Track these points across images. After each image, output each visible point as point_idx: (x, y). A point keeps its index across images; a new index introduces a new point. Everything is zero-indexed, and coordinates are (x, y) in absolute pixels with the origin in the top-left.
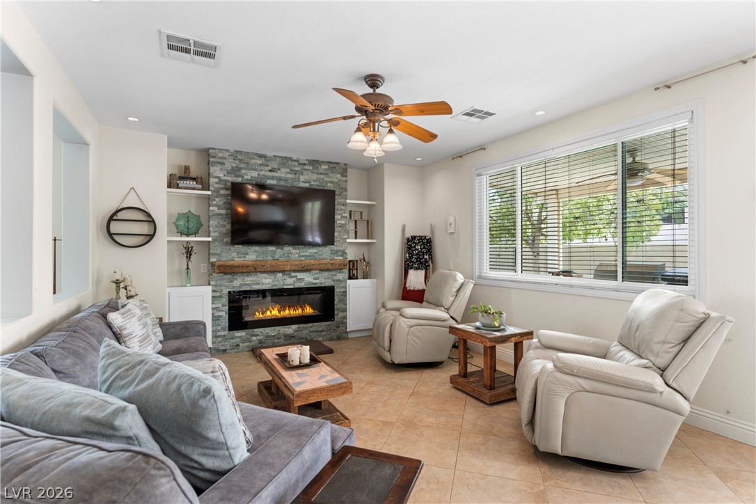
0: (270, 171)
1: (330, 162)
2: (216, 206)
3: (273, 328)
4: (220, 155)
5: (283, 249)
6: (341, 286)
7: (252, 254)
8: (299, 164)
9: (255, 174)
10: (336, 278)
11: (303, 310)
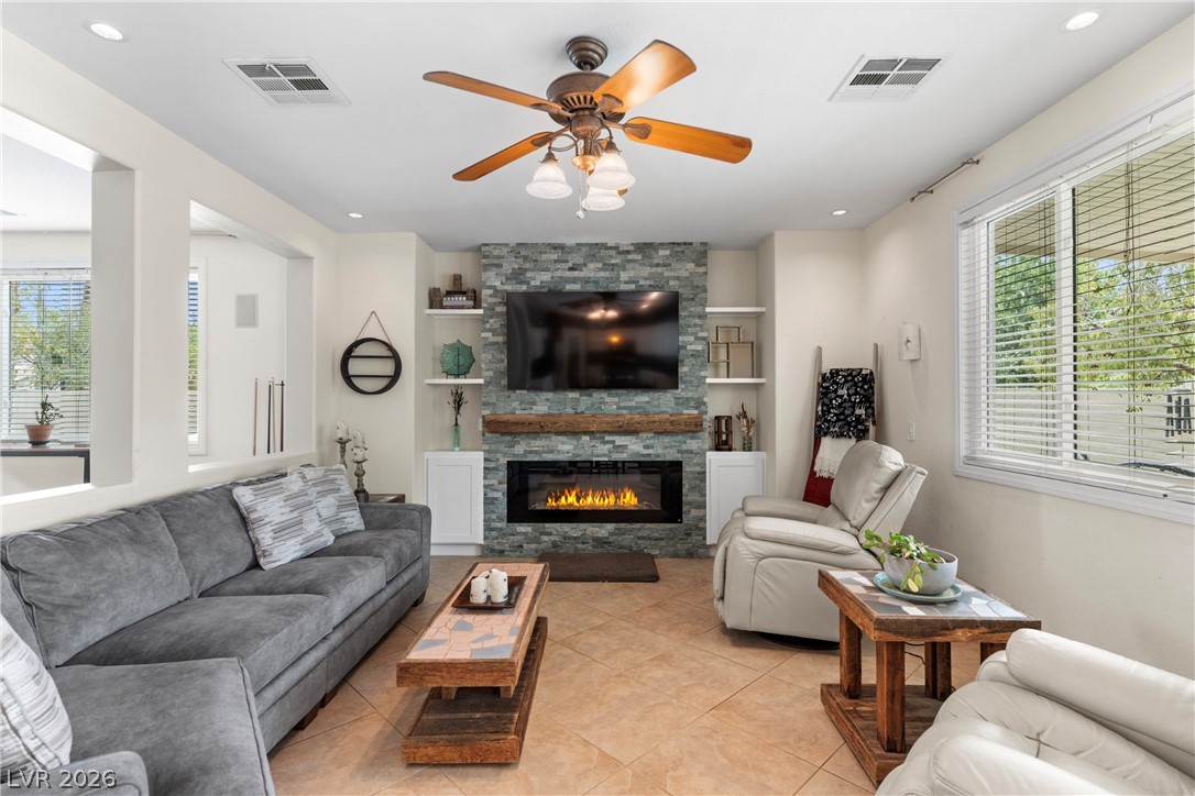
0: (571, 269)
1: (673, 244)
2: (490, 330)
3: (574, 525)
4: (496, 253)
5: (590, 396)
6: (695, 461)
7: (542, 404)
8: (619, 253)
9: (546, 277)
10: (684, 447)
11: (617, 498)
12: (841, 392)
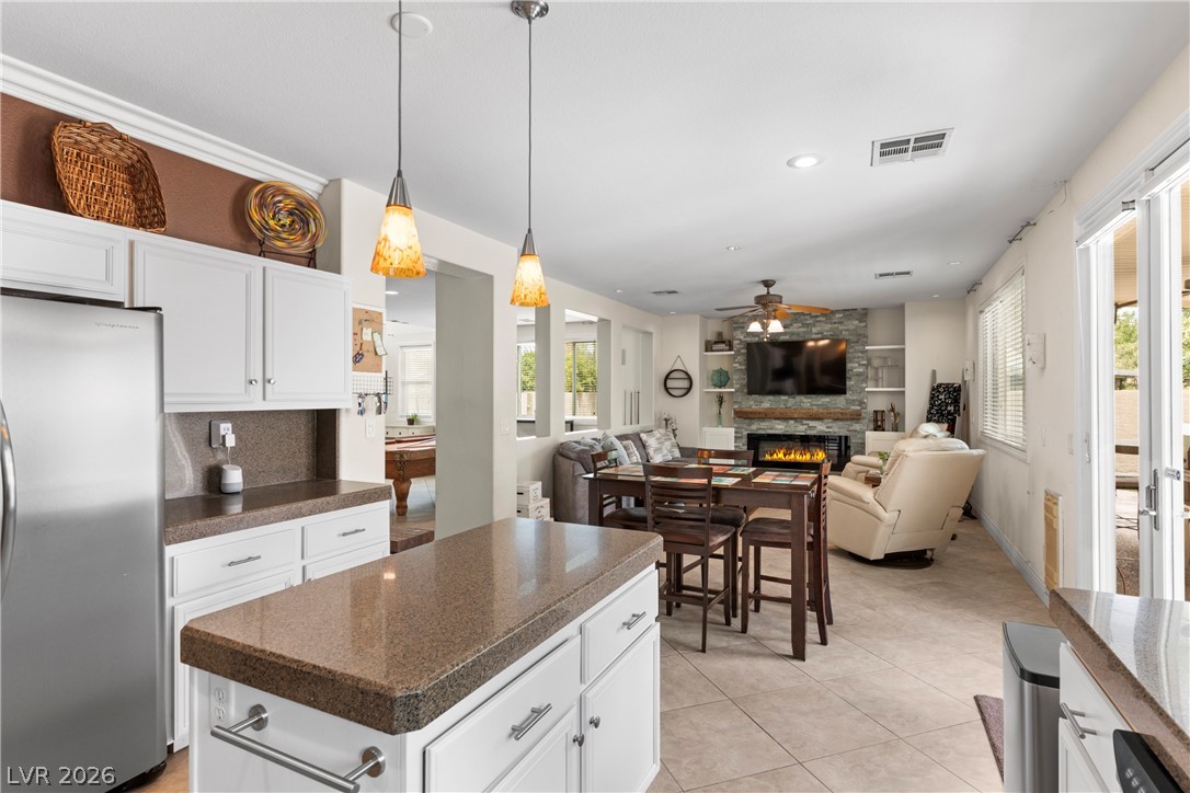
1: (845, 310)
2: (738, 363)
4: (741, 321)
5: (794, 398)
6: (858, 437)
7: (767, 403)
8: (812, 317)
10: (852, 428)
11: (812, 455)
12: (942, 397)
